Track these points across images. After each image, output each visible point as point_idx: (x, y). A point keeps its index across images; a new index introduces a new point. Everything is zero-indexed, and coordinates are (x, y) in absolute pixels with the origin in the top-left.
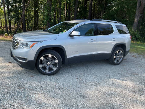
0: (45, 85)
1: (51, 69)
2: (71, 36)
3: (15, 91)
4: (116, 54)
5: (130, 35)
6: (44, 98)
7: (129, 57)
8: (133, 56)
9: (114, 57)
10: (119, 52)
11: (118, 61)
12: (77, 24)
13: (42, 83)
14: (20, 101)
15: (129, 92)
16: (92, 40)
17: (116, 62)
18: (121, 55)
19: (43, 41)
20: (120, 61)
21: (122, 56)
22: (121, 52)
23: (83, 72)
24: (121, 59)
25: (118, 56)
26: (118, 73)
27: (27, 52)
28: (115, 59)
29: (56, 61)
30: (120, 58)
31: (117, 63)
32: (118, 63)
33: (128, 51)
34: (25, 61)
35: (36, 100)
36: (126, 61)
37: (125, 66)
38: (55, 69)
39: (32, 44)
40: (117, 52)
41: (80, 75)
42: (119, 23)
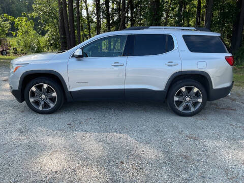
1: (46, 105)
9: (176, 99)
16: (116, 64)
17: (181, 109)
20: (193, 110)
21: (200, 100)
22: (195, 90)
25: (188, 98)
28: (180, 103)
29: (55, 94)
30: (195, 103)
31: (185, 112)
32: (189, 112)
38: (52, 105)
39: (16, 67)
40: (183, 89)
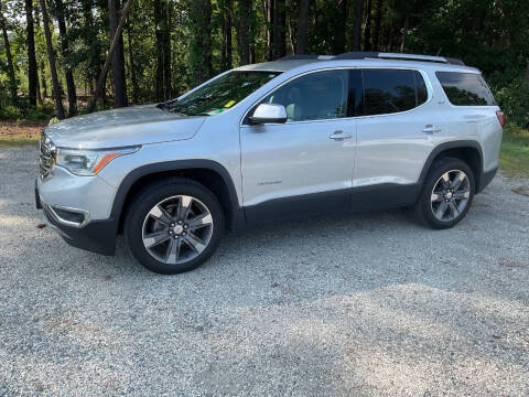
0: (148, 311)
2: (251, 122)
3: (32, 334)
4: (441, 187)
5: (497, 108)
6: (131, 363)
7: (502, 196)
8: (517, 191)
9: (434, 197)
10: (452, 177)
11: (448, 212)
12: (277, 74)
13: (140, 302)
14: (42, 376)
15: (475, 342)
17: (439, 215)
18: (461, 189)
19: (140, 146)
20: (456, 214)
21: (467, 195)
22: (462, 176)
23: (304, 259)
24: (463, 204)
25: (449, 194)
26: (444, 259)
27: (85, 189)
28: (436, 204)
29: (208, 219)
30: (458, 202)
31: (445, 220)
32: (450, 219)
33: (493, 173)
34: (77, 224)
35: (99, 371)
36: (486, 213)
37: (475, 233)
39: (101, 158)
40: (446, 177)
41: (291, 271)
42: (452, 63)
